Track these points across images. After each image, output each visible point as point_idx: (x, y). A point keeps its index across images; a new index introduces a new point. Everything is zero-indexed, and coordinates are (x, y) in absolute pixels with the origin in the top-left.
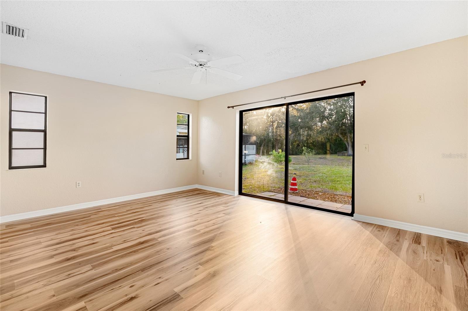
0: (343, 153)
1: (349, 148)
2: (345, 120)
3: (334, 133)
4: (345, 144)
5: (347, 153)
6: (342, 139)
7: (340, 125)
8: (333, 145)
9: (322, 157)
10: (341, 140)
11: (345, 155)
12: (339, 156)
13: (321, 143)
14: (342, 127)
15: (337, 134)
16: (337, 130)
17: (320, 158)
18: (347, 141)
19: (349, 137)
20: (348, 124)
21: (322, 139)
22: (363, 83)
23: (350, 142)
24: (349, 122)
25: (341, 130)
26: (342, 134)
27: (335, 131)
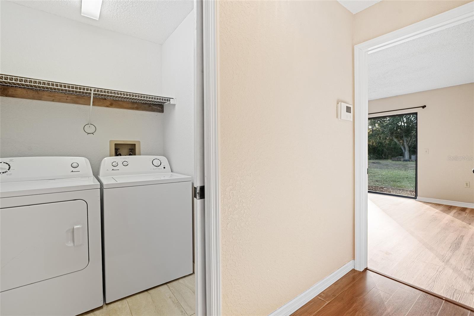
0: (398, 158)
1: (406, 153)
2: (400, 123)
3: (388, 137)
4: (401, 148)
5: (402, 158)
6: (398, 143)
7: (395, 129)
8: (386, 149)
9: (376, 162)
10: (396, 144)
11: (401, 161)
12: (393, 161)
13: (372, 147)
14: (397, 130)
15: (391, 138)
16: (392, 134)
17: (374, 163)
18: (403, 145)
19: (405, 141)
20: (404, 127)
21: (373, 143)
22: (424, 107)
23: (407, 146)
24: (406, 125)
25: (396, 133)
26: (397, 137)
27: (390, 135)
